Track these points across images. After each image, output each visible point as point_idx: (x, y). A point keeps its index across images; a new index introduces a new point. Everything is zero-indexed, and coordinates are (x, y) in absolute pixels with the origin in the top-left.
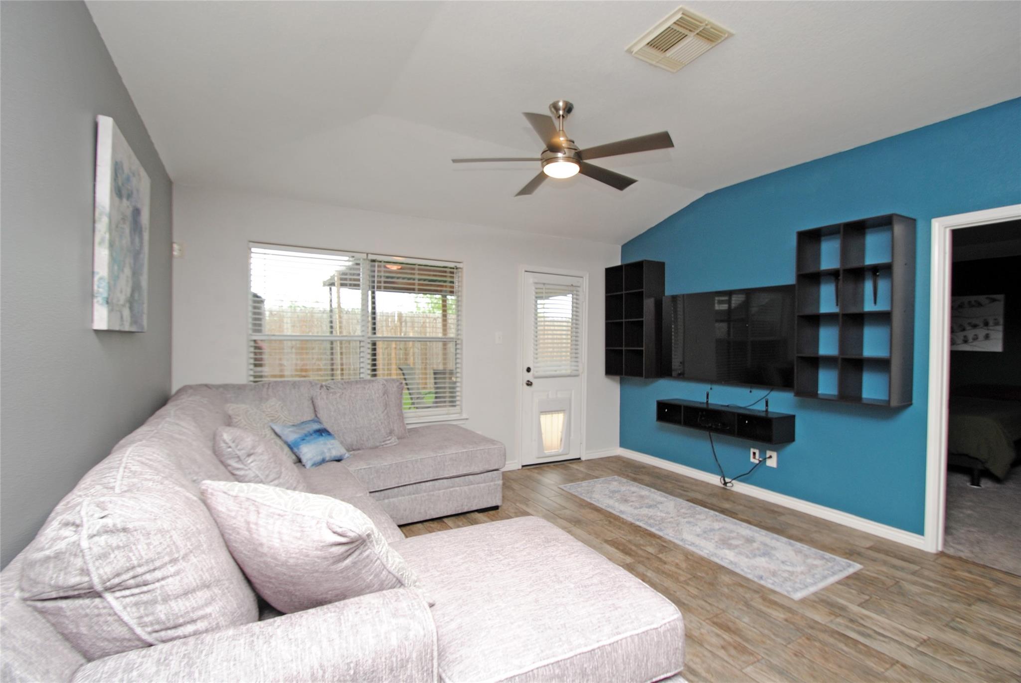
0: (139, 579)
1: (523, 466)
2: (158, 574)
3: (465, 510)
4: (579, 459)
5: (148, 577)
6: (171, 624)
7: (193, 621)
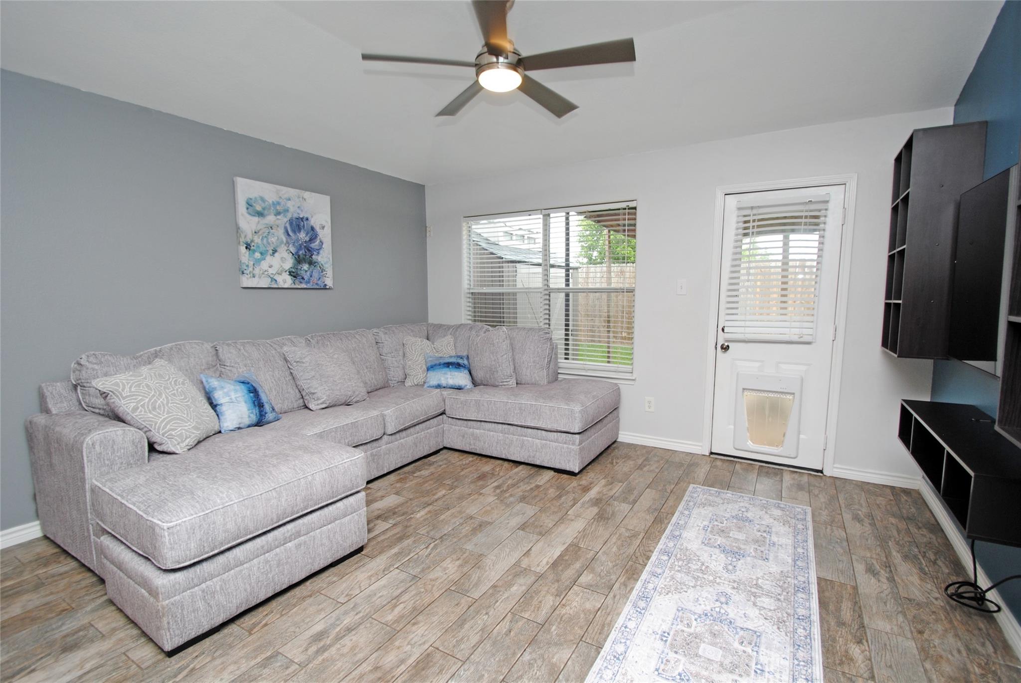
0: (83, 384)
1: (712, 453)
2: (88, 385)
3: (538, 463)
4: (821, 472)
5: (85, 384)
6: (90, 405)
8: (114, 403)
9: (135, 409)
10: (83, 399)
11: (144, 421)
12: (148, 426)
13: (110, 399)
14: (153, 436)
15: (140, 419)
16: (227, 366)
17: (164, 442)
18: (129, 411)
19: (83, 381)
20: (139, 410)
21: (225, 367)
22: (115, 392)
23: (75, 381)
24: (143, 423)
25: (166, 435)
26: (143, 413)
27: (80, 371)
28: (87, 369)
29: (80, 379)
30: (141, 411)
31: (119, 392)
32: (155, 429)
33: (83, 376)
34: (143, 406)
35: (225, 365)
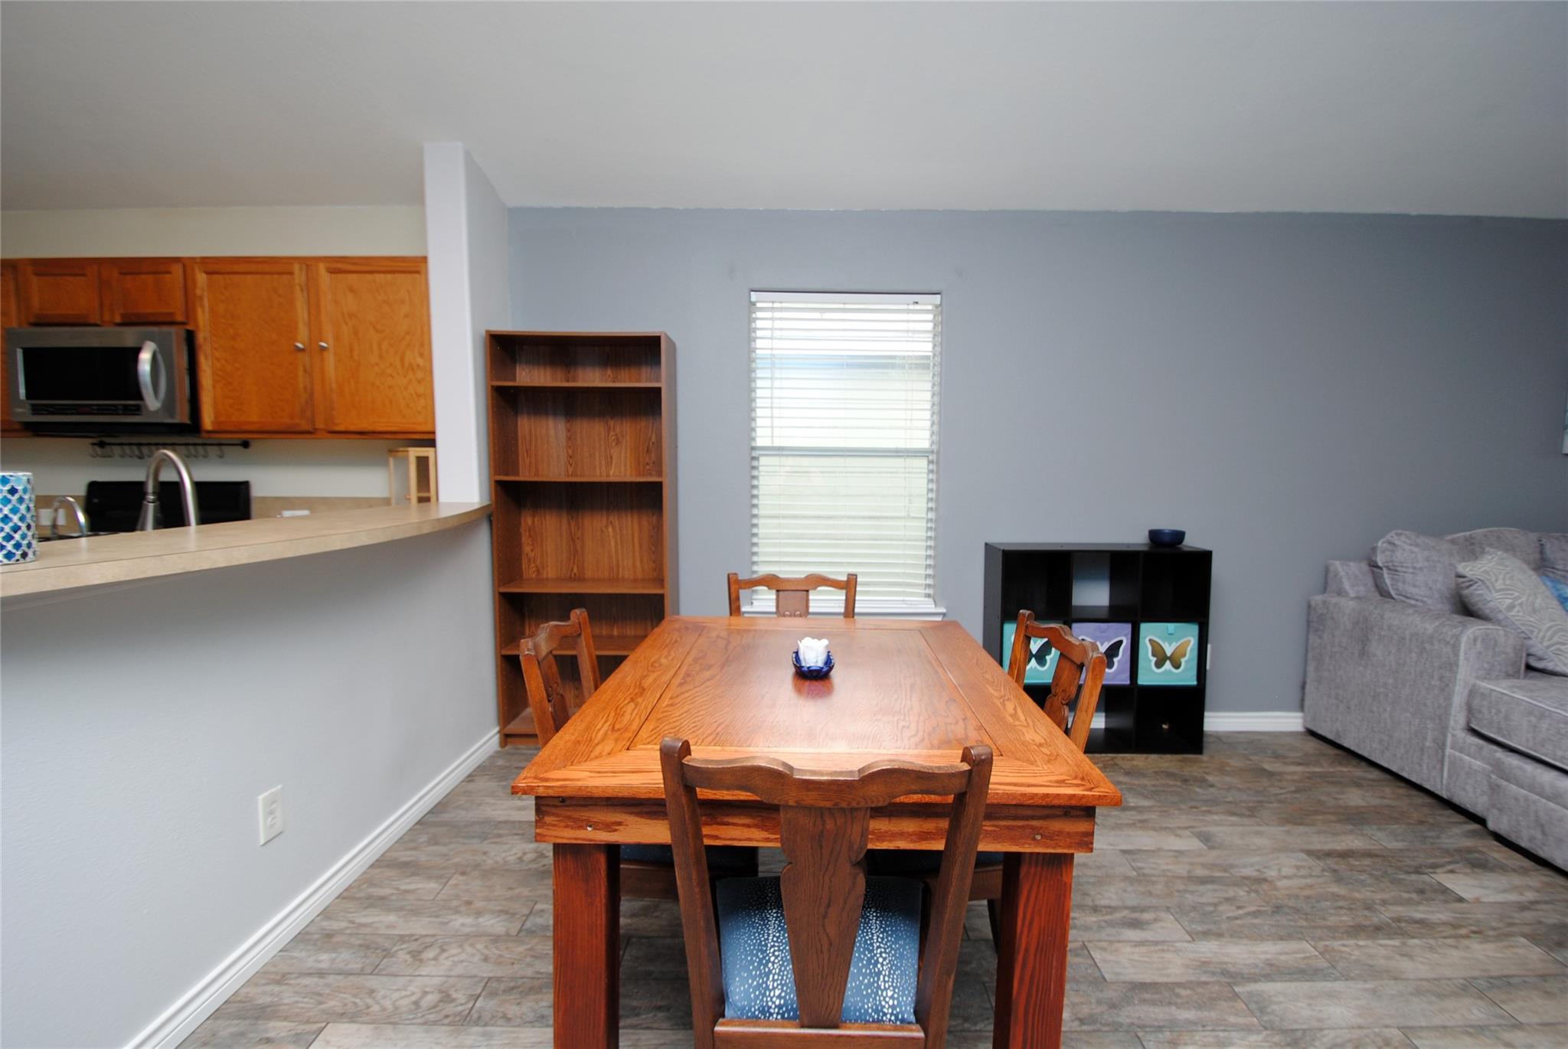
0: (1395, 568)
2: (1403, 569)
5: (1399, 569)
6: (1403, 593)
7: (1417, 600)
8: (1481, 595)
9: (1511, 607)
10: (1392, 585)
11: (1522, 624)
12: (1527, 632)
13: (1476, 590)
14: (1532, 646)
15: (1517, 620)
16: (1558, 570)
17: (1546, 657)
18: (1503, 608)
19: (1395, 564)
20: (1516, 610)
21: (1555, 571)
22: (1486, 581)
23: (1383, 563)
24: (1521, 627)
25: (1552, 649)
26: (1521, 614)
27: (1393, 551)
28: (1404, 550)
29: (1392, 561)
30: (1518, 612)
31: (1491, 583)
32: (1536, 637)
33: (1396, 557)
34: (1521, 605)
35: (1553, 568)
